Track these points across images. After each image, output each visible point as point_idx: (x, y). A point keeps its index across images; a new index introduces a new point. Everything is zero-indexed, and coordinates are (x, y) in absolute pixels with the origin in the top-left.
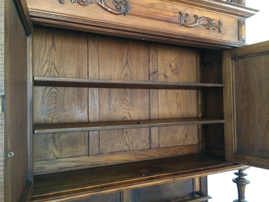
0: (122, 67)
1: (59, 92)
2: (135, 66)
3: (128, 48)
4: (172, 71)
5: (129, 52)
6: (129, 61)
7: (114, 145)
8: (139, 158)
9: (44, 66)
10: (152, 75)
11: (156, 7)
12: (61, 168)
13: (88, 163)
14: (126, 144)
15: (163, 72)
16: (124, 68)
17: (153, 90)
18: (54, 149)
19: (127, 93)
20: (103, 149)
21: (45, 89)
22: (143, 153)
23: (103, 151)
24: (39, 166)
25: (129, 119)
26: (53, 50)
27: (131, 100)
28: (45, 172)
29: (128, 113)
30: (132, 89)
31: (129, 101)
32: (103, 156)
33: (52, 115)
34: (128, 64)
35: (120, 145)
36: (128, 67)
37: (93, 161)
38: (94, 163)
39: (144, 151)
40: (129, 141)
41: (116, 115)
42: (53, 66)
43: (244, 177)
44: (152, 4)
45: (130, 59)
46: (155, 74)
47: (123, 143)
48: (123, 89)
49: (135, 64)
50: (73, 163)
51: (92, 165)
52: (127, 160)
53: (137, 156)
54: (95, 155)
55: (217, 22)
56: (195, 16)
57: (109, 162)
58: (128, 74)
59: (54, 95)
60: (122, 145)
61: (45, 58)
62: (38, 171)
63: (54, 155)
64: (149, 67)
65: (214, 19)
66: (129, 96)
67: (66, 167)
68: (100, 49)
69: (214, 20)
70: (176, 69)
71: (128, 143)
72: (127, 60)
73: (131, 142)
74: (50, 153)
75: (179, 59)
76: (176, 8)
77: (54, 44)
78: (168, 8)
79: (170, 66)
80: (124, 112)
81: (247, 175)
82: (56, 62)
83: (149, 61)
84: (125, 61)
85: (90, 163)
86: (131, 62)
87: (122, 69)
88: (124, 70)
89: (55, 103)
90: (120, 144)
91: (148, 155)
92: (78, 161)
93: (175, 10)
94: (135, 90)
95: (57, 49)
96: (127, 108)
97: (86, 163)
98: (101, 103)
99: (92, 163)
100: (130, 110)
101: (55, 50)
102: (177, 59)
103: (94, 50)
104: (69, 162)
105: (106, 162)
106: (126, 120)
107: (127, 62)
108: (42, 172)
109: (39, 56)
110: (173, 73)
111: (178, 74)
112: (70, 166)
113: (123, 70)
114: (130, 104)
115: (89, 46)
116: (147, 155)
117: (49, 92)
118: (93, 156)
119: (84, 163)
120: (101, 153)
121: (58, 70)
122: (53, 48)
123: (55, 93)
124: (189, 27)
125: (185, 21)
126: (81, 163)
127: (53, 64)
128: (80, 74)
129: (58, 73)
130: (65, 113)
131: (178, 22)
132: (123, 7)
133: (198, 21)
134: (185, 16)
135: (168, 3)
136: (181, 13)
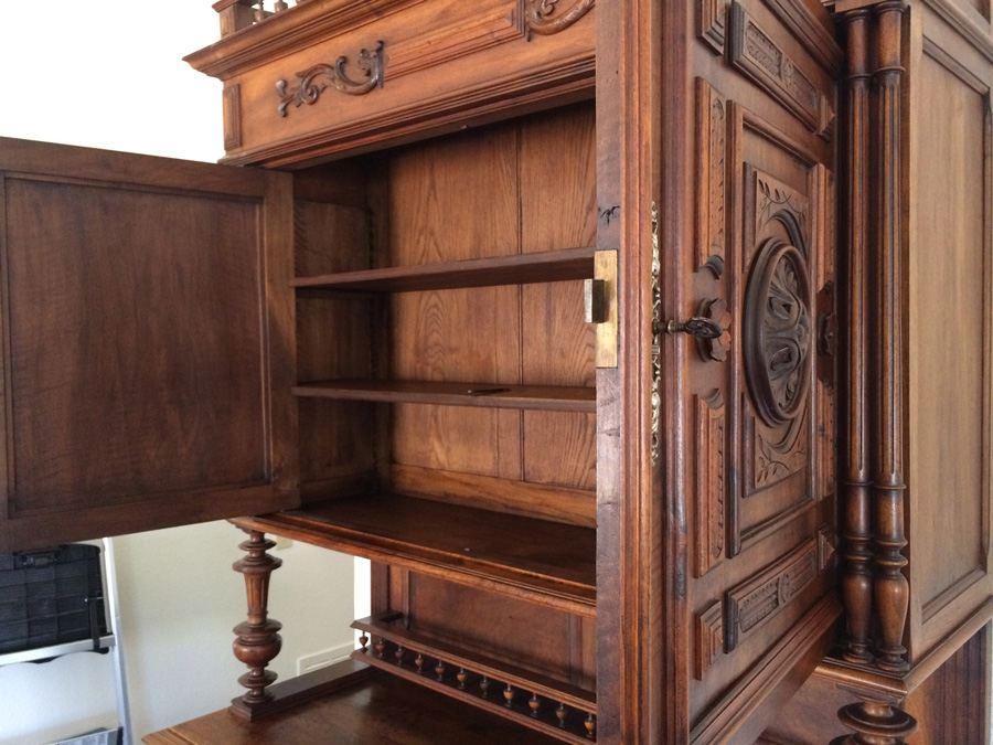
0: (585, 206)
1: (442, 303)
7: (560, 462)
9: (418, 241)
11: (451, 18)
12: (447, 495)
13: (497, 499)
18: (436, 445)
20: (533, 469)
21: (421, 298)
23: (531, 473)
24: (413, 476)
26: (431, 198)
28: (422, 494)
32: (529, 488)
33: (434, 360)
35: (577, 467)
37: (508, 496)
38: (510, 504)
41: (566, 366)
42: (432, 239)
44: (443, 12)
47: (586, 462)
50: (467, 489)
51: (506, 506)
54: (512, 482)
57: (546, 510)
59: (435, 310)
60: (581, 465)
61: (420, 223)
62: (412, 489)
63: (437, 459)
67: (455, 496)
68: (524, 165)
74: (431, 451)
77: (433, 186)
80: (588, 360)
82: (437, 229)
85: (502, 501)
87: (584, 213)
88: (589, 218)
89: (438, 332)
90: (578, 461)
92: (477, 486)
95: (438, 196)
97: (490, 497)
101: (435, 198)
103: (508, 172)
104: (461, 482)
105: (537, 509)
108: (416, 492)
109: (412, 219)
112: (461, 494)
113: (586, 218)
117: (427, 304)
118: (508, 482)
119: (489, 494)
120: (527, 478)
121: (441, 249)
122: (432, 193)
123: (436, 306)
124: (558, 30)
125: (539, 14)
126: (484, 495)
127: (432, 234)
128: (479, 248)
129: (440, 255)
130: (454, 356)
131: (515, 30)
132: (374, 67)
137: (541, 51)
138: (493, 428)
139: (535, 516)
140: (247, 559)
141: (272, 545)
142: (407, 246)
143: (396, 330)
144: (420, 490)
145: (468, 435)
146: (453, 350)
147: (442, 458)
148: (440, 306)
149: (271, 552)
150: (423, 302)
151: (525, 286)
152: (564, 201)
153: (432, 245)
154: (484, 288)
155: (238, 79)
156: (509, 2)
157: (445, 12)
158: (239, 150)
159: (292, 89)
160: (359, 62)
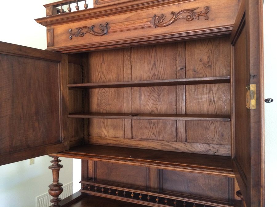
1: (106, 92)
2: (162, 66)
3: (156, 51)
4: (204, 64)
5: (157, 54)
6: (156, 63)
7: (143, 133)
8: (165, 148)
9: (98, 75)
10: (179, 72)
11: (131, 20)
12: (108, 144)
13: (124, 144)
14: (153, 134)
15: (192, 68)
16: (152, 69)
17: (179, 86)
18: (104, 130)
19: (154, 91)
20: (135, 135)
21: (99, 90)
22: (168, 144)
23: (135, 136)
24: (96, 139)
25: (156, 112)
26: (103, 63)
27: (159, 96)
28: (100, 144)
29: (156, 108)
30: (160, 87)
31: (156, 97)
32: (134, 140)
33: (103, 107)
34: (156, 65)
35: (148, 134)
36: (156, 67)
37: (128, 143)
38: (128, 145)
39: (170, 142)
40: (156, 131)
41: (145, 109)
42: (103, 74)
45: (157, 60)
46: (182, 70)
48: (152, 87)
49: (162, 64)
50: (114, 142)
51: (127, 146)
52: (153, 148)
53: (163, 145)
54: (129, 139)
55: (202, 10)
56: (173, 13)
57: (140, 146)
58: (156, 74)
59: (104, 94)
60: (150, 134)
61: (99, 70)
62: (96, 143)
63: (104, 134)
64: (176, 65)
65: (198, 8)
66: (156, 93)
67: (111, 144)
68: (132, 57)
70: (208, 62)
71: (155, 133)
72: (155, 61)
73: (157, 133)
74: (102, 132)
75: (213, 51)
76: (150, 13)
77: (103, 60)
78: (142, 16)
79: (201, 60)
80: (152, 107)
82: (105, 72)
83: (176, 59)
84: (152, 62)
85: (126, 144)
86: (158, 62)
87: (150, 70)
88: (152, 71)
89: (105, 99)
91: (174, 147)
92: (118, 141)
93: (149, 15)
94: (162, 87)
95: (105, 63)
96: (154, 104)
97: (122, 144)
98: (133, 99)
99: (127, 145)
100: (158, 104)
101: (104, 64)
102: (210, 51)
103: (128, 58)
104: (112, 140)
105: (137, 146)
106: (154, 113)
107: (155, 64)
108: (97, 144)
109: (96, 69)
110: (205, 67)
111: (211, 67)
112: (113, 143)
114: (158, 100)
115: (124, 56)
116: (172, 147)
117: (101, 92)
118: (127, 139)
119: (121, 142)
120: (133, 138)
121: (106, 77)
122: (103, 62)
123: (104, 92)
124: (164, 26)
125: (158, 22)
126: (120, 143)
127: (103, 73)
128: (118, 78)
129: (106, 79)
130: (110, 106)
131: (151, 25)
132: (105, 29)
133: (174, 17)
134: (159, 17)
135: (143, 11)
136: (155, 16)
137: (159, 31)
138: (122, 125)
139: (136, 148)
140: (53, 165)
141: (60, 161)
142: (95, 76)
143: (90, 99)
144: (98, 143)
145: (115, 127)
146: (109, 104)
147: (106, 133)
148: (105, 92)
149: (60, 163)
150: (100, 91)
151: (133, 88)
152: (144, 66)
153: (103, 76)
154: (120, 88)
155: (53, 27)
156: (149, 18)
157: (129, 18)
158: (53, 47)
159: (74, 32)
160: (99, 27)
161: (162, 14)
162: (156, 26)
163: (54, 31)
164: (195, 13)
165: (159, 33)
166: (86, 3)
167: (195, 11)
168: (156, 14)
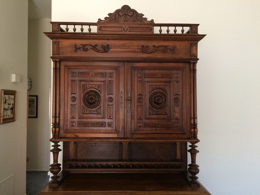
11: (126, 46)
43: (196, 148)
55: (172, 47)
56: (154, 46)
69: (169, 46)
76: (140, 43)
78: (134, 44)
81: (197, 147)
124: (148, 53)
125: (145, 50)
131: (141, 51)
132: (106, 49)
133: (155, 49)
134: (146, 47)
135: (135, 42)
136: (143, 46)
137: (145, 56)
149: (59, 147)
155: (58, 40)
156: (139, 46)
157: (124, 44)
158: (58, 56)
159: (79, 47)
160: (101, 47)
161: (148, 46)
162: (144, 52)
163: (60, 43)
164: (168, 48)
165: (145, 57)
166: (90, 28)
167: (167, 47)
168: (144, 45)
